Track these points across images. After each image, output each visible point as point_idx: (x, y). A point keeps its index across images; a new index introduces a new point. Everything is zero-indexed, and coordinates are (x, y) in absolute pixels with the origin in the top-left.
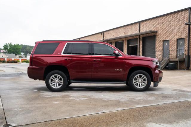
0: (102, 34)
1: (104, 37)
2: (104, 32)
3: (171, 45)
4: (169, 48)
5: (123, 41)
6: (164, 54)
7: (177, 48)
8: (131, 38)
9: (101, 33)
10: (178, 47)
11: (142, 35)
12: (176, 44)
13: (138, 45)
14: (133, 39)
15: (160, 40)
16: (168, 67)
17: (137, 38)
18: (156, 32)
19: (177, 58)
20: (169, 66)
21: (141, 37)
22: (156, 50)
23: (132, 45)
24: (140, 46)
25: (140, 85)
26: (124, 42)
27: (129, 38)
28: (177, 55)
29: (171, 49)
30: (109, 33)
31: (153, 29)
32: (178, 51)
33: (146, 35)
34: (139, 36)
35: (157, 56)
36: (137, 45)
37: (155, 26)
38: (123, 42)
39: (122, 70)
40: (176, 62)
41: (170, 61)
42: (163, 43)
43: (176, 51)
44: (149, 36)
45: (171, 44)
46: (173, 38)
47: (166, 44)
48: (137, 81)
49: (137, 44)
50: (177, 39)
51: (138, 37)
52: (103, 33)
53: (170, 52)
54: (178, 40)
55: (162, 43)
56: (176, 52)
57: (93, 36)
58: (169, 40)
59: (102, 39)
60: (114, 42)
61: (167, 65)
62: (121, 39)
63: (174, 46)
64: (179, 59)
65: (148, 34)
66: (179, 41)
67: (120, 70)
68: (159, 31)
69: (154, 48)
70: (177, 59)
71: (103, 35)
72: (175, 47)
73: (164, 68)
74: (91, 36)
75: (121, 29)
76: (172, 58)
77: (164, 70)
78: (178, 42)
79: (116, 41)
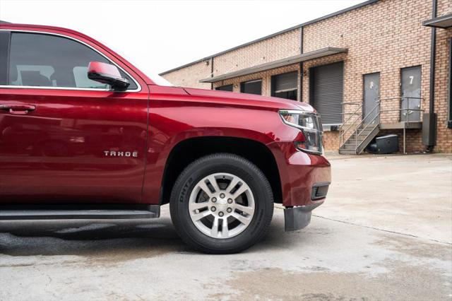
0: (208, 64)
1: (214, 72)
2: (213, 58)
3: (384, 86)
4: (379, 93)
5: (261, 79)
6: (366, 112)
7: (401, 94)
8: (282, 71)
9: (206, 60)
10: (404, 92)
11: (307, 63)
12: (397, 82)
13: (299, 90)
14: (285, 73)
15: (357, 74)
16: (375, 146)
17: (297, 71)
18: (346, 52)
19: (400, 121)
20: (378, 143)
21: (307, 66)
22: (346, 100)
23: (283, 91)
24: (304, 91)
25: (221, 222)
26: (264, 81)
27: (275, 72)
28: (400, 112)
29: (383, 97)
30: (225, 60)
31: (337, 44)
32: (404, 103)
33: (319, 60)
34: (301, 64)
35: (347, 117)
36: (296, 90)
37: (342, 36)
38: (261, 82)
39: (135, 154)
40: (399, 131)
41: (380, 130)
42: (364, 81)
43: (397, 102)
44: (327, 63)
45: (383, 82)
46: (389, 67)
47: (372, 84)
48: (209, 204)
49: (296, 86)
50: (402, 70)
51: (298, 67)
52: (209, 60)
53: (383, 105)
54: (404, 72)
55: (361, 80)
56: (397, 107)
57: (186, 69)
58: (378, 73)
59: (208, 76)
60: (239, 85)
61: (374, 141)
62: (256, 76)
63: (392, 89)
64: (406, 123)
65: (323, 59)
66: (405, 74)
67: (128, 154)
68: (351, 51)
69: (340, 96)
70: (402, 125)
71: (210, 65)
72: (397, 91)
73: (364, 150)
74: (182, 70)
75: (255, 48)
76: (388, 123)
77: (367, 154)
78: (405, 77)
79: (243, 79)
